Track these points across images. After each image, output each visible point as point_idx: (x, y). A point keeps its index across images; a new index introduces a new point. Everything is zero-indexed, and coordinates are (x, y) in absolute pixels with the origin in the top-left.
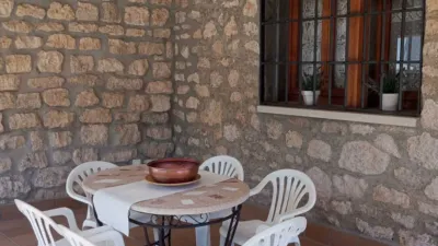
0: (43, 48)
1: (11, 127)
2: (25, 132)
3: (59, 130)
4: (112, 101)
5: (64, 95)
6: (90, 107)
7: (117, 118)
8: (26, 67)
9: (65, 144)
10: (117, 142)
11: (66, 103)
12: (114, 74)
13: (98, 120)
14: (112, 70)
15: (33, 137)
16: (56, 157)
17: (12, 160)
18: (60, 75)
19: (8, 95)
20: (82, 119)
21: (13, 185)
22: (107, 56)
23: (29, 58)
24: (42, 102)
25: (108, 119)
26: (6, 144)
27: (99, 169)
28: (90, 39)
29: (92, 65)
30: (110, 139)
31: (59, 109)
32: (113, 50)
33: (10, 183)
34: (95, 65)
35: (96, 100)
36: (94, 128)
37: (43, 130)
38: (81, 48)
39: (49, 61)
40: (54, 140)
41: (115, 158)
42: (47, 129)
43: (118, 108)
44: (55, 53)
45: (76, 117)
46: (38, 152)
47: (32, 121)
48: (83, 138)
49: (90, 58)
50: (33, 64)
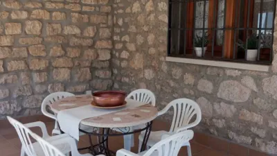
0: (28, 19)
1: (9, 69)
2: (17, 72)
3: (39, 71)
4: (73, 53)
5: (42, 49)
6: (59, 57)
7: (76, 63)
8: (18, 31)
9: (43, 81)
10: (76, 79)
11: (43, 54)
12: (75, 35)
13: (64, 65)
14: (73, 33)
15: (23, 76)
16: (37, 89)
17: (10, 91)
18: (39, 36)
19: (6, 49)
20: (54, 64)
21: (10, 106)
22: (70, 24)
23: (20, 25)
24: (28, 53)
25: (71, 65)
26: (6, 80)
27: (63, 97)
28: (59, 13)
29: (60, 29)
30: (71, 78)
31: (39, 58)
32: (74, 20)
33: (8, 106)
34: (62, 29)
35: (63, 52)
36: (63, 71)
37: (29, 71)
38: (53, 19)
39: (33, 27)
40: (36, 78)
41: (75, 90)
42: (31, 71)
43: (76, 57)
44: (36, 22)
45: (50, 63)
46: (26, 85)
47: (22, 65)
48: (54, 77)
49: (59, 26)
50: (22, 29)
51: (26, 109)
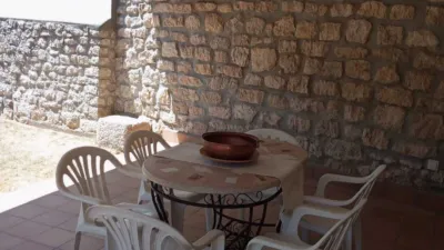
0: (354, 17)
1: (315, 90)
2: (325, 99)
3: (355, 103)
4: (415, 82)
5: (365, 67)
6: (389, 85)
7: (418, 103)
8: (335, 36)
9: (356, 119)
10: (412, 132)
11: (365, 77)
12: (426, 50)
13: (394, 101)
14: (423, 45)
15: (330, 105)
16: (347, 130)
17: (311, 122)
18: (364, 47)
19: (316, 61)
20: (378, 96)
21: (309, 145)
22: (420, 27)
23: (339, 26)
24: (344, 72)
25: (407, 103)
26: (309, 107)
28: (403, 7)
29: (400, 37)
30: (404, 127)
31: (358, 82)
32: (429, 20)
33: (306, 143)
34: (405, 36)
35: (396, 78)
36: (390, 110)
37: (341, 102)
38: (391, 16)
39: (358, 30)
41: (408, 151)
42: (344, 100)
43: (420, 91)
44: (362, 22)
45: (372, 93)
46: (332, 120)
47: (332, 90)
48: (375, 118)
49: (399, 29)
50: (342, 34)
51: (328, 157)
